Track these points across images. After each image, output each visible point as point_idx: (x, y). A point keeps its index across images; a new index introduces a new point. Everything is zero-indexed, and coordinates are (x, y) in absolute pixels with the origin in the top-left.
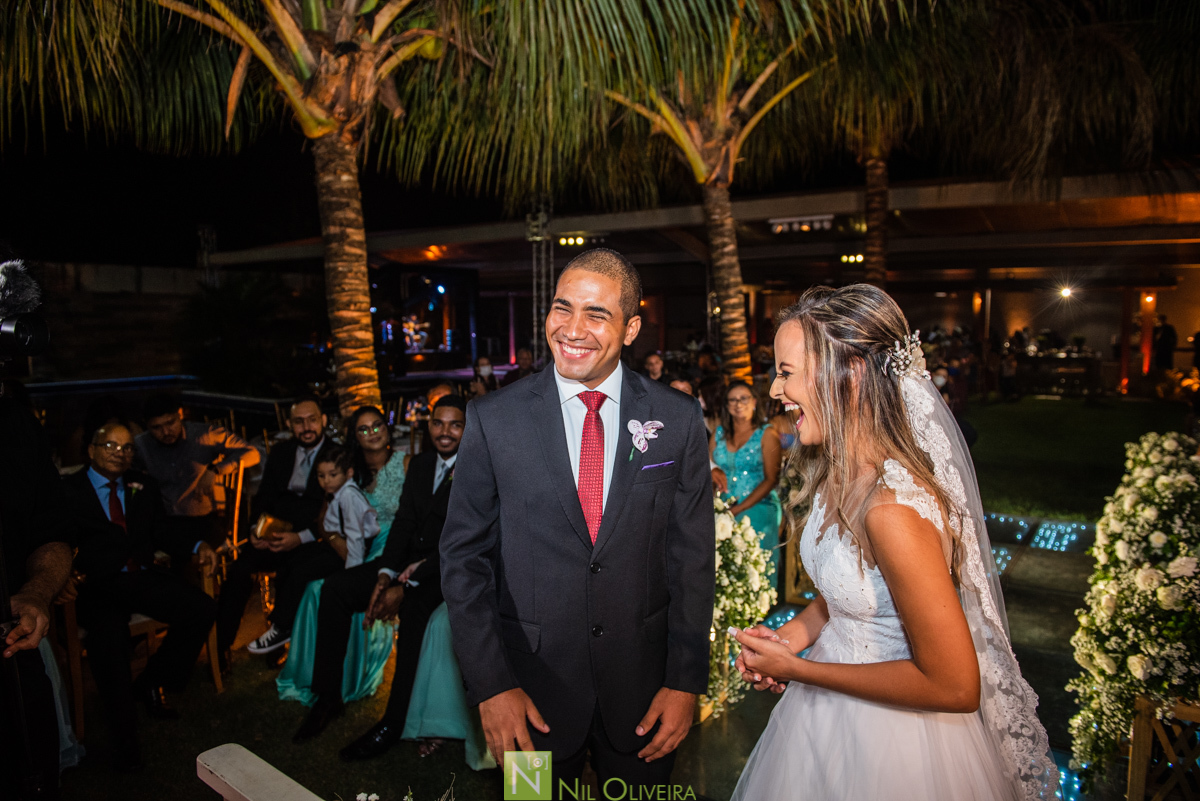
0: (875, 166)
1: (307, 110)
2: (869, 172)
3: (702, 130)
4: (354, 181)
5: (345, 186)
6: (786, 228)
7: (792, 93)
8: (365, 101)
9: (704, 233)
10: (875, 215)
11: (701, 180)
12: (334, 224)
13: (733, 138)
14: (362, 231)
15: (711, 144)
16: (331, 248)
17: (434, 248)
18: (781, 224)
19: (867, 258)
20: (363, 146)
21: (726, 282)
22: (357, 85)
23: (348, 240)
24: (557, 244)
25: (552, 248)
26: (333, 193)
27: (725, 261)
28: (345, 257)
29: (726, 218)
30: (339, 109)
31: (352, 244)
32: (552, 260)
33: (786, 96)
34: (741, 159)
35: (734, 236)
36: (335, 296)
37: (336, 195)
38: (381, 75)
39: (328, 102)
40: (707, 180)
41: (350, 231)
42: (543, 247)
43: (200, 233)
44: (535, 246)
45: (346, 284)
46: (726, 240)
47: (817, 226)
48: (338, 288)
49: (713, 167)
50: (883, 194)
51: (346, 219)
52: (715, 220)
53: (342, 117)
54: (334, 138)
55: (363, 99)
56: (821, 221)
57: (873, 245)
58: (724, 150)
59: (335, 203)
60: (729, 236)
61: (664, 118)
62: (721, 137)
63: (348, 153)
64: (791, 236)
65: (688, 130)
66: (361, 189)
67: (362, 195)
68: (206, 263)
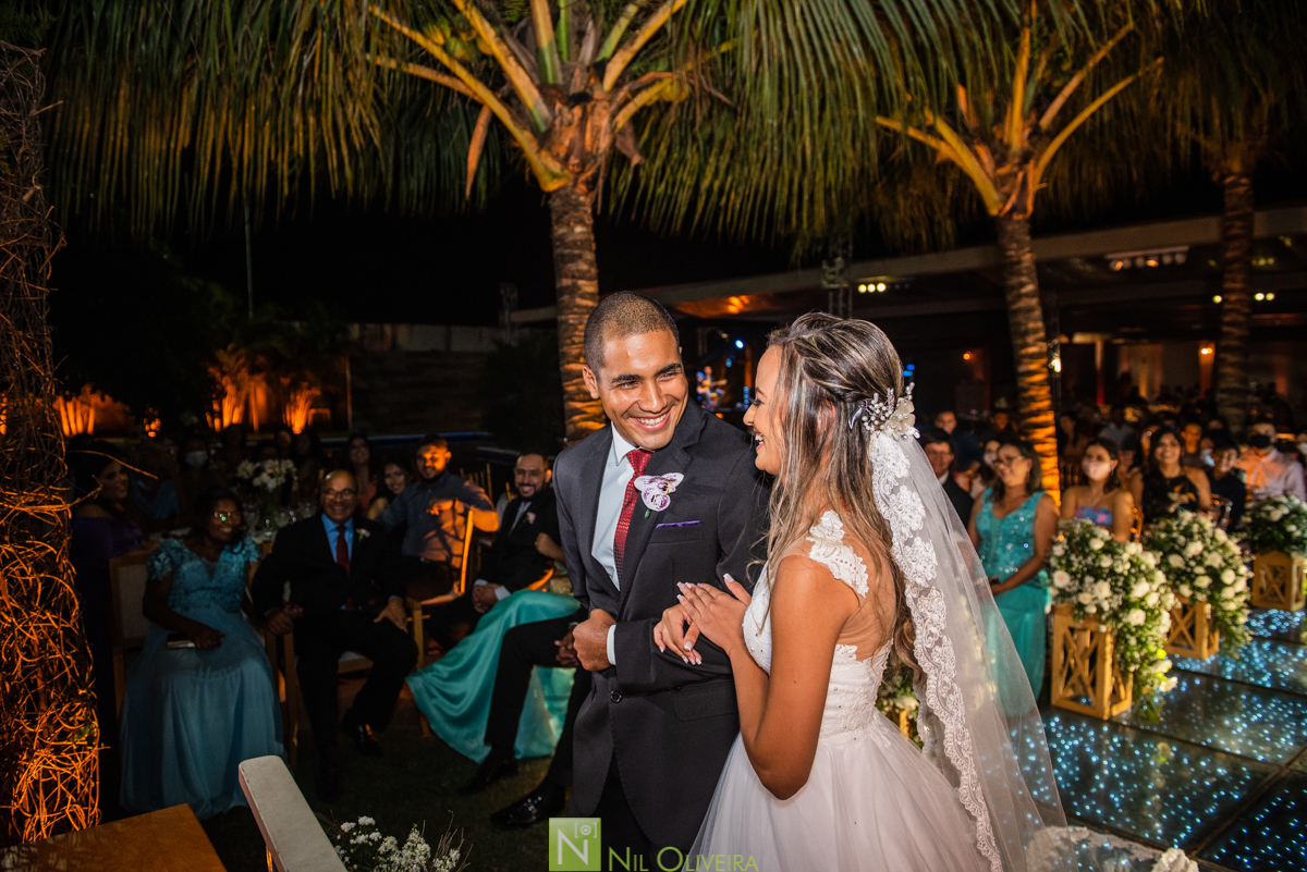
0: (1235, 184)
1: (543, 164)
2: (1227, 192)
3: (993, 152)
4: (588, 233)
5: (578, 238)
6: (1127, 264)
7: (1114, 100)
9: (1006, 267)
10: (1236, 244)
11: (994, 212)
12: (566, 277)
13: (1032, 162)
14: (595, 283)
15: (1003, 171)
16: (563, 301)
18: (1120, 260)
19: (1226, 296)
20: (597, 196)
21: (1023, 328)
22: (592, 136)
23: (580, 292)
24: (856, 291)
25: (850, 297)
26: (565, 245)
27: (1023, 303)
28: (576, 310)
29: (1024, 254)
30: (574, 160)
31: (583, 296)
32: (851, 309)
33: (1108, 101)
34: (1044, 185)
35: (1034, 274)
36: (565, 349)
37: (570, 248)
38: (617, 123)
39: (562, 154)
40: (1000, 211)
41: (581, 282)
42: (841, 295)
43: (502, 292)
44: (831, 294)
45: (576, 336)
46: (1024, 279)
47: (1167, 260)
48: (568, 341)
49: (1008, 196)
50: (1248, 218)
51: (578, 271)
52: (1010, 257)
53: (577, 169)
54: (569, 189)
55: (598, 149)
56: (1173, 254)
57: (1234, 281)
58: (1020, 175)
59: (568, 255)
60: (1028, 275)
61: (948, 144)
62: (1017, 160)
63: (583, 204)
64: (1135, 273)
65: (977, 156)
66: (596, 240)
67: (597, 246)
68: (507, 321)
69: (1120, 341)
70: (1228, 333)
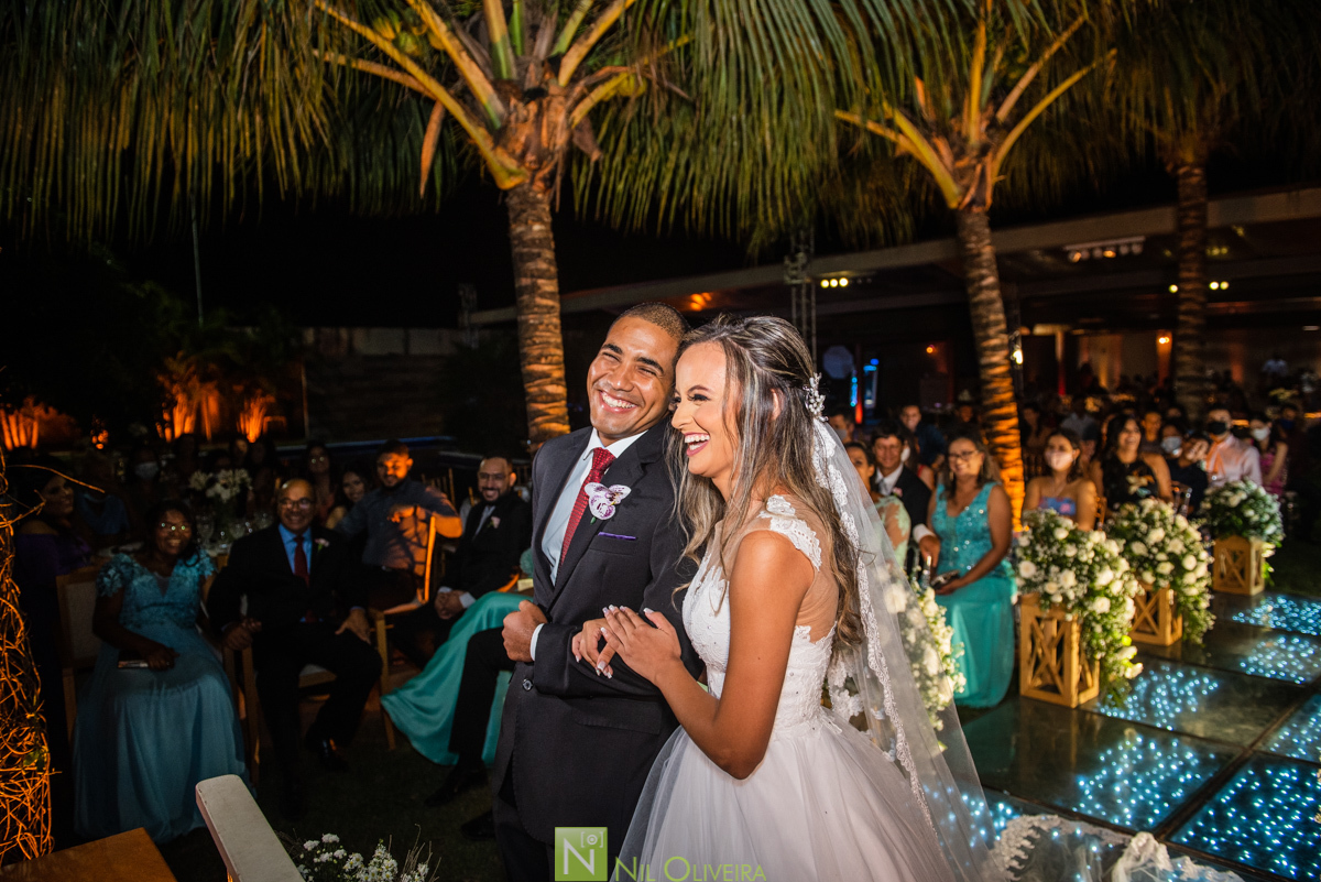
0: (1189, 175)
1: (499, 161)
2: (1181, 182)
3: (952, 145)
4: (546, 231)
5: (537, 236)
6: (1086, 255)
7: (1069, 91)
8: (557, 147)
9: (968, 259)
10: (1191, 233)
11: (953, 205)
12: (526, 276)
13: (990, 155)
14: (555, 282)
15: (962, 163)
16: (522, 301)
17: (698, 298)
18: (1078, 251)
19: (1182, 286)
20: (555, 194)
21: (984, 321)
22: (548, 132)
23: (540, 292)
24: (819, 287)
25: (813, 291)
26: (524, 244)
27: (984, 296)
28: (536, 309)
29: (984, 247)
30: (530, 157)
31: (543, 296)
32: (813, 304)
33: (1063, 94)
34: (1002, 177)
35: (994, 267)
36: (526, 350)
37: (528, 246)
38: (573, 119)
39: (518, 151)
40: (960, 204)
41: (540, 281)
42: (804, 291)
43: (461, 293)
44: (794, 290)
45: (537, 336)
46: (984, 272)
47: (1124, 250)
48: (529, 342)
49: (967, 189)
50: (1201, 208)
51: (537, 270)
52: (971, 249)
53: (534, 166)
54: (526, 187)
55: (555, 145)
56: (1130, 245)
57: (1189, 270)
58: (979, 168)
59: (526, 253)
60: (987, 267)
61: (907, 137)
62: (975, 153)
63: (540, 202)
64: (1092, 265)
65: (936, 149)
66: (555, 239)
67: (556, 245)
68: (466, 322)
69: (1080, 332)
70: (1185, 323)
